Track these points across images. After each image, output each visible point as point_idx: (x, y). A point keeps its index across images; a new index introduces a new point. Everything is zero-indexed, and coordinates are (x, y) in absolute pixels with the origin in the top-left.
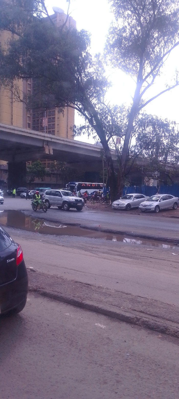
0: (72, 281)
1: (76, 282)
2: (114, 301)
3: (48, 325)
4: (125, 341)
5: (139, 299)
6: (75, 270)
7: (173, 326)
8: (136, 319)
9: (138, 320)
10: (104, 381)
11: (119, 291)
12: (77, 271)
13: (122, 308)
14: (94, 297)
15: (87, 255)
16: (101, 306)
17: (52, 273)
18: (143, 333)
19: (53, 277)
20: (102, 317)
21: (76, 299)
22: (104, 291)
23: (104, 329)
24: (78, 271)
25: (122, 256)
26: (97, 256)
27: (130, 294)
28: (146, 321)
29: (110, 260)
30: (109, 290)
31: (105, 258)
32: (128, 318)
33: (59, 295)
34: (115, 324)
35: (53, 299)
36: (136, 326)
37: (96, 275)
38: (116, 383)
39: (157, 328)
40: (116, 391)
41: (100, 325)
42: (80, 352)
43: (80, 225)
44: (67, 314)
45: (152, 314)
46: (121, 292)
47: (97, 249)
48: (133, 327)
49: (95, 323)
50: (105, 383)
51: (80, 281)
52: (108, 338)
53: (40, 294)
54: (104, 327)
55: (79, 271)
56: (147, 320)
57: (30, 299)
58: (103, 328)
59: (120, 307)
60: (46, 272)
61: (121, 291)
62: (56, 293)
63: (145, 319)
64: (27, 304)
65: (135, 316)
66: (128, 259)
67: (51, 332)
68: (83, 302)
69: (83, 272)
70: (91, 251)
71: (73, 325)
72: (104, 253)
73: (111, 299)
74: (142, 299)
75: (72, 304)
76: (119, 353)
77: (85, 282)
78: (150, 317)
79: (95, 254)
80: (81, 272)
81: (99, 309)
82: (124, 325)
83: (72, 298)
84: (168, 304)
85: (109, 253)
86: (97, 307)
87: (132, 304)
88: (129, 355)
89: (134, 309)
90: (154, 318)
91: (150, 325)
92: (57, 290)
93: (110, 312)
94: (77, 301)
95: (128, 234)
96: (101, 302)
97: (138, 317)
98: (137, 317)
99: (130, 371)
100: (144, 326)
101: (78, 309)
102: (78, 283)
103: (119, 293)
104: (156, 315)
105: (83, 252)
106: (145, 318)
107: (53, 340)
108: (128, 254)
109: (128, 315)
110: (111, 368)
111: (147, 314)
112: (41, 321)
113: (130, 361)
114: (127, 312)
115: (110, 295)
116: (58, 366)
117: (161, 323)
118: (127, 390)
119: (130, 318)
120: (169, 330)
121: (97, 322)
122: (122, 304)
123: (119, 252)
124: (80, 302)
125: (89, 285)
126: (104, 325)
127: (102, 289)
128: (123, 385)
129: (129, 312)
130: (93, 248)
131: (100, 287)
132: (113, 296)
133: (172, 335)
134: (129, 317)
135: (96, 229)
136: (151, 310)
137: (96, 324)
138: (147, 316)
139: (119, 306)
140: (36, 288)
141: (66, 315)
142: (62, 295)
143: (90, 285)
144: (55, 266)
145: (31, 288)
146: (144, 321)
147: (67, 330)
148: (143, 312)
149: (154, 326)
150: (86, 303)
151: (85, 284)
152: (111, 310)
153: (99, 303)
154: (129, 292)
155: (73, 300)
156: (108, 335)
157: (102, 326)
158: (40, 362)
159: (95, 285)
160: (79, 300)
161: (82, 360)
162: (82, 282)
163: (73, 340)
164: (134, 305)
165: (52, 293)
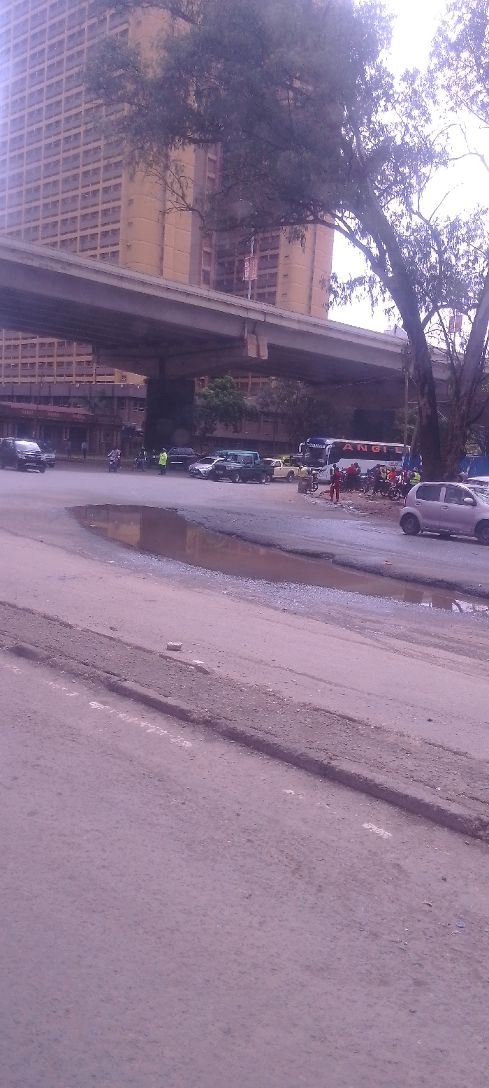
0: (305, 705)
1: (317, 710)
2: (417, 768)
3: (238, 815)
4: (445, 880)
5: (488, 770)
6: (313, 678)
8: (477, 822)
9: (484, 825)
10: (380, 977)
11: (434, 745)
12: (318, 679)
13: (439, 789)
14: (362, 753)
15: (348, 640)
16: (380, 778)
17: (252, 680)
19: (254, 690)
20: (384, 809)
21: (313, 755)
22: (392, 739)
23: (388, 841)
24: (321, 680)
25: (446, 648)
26: (379, 645)
27: (464, 754)
29: (412, 656)
30: (406, 738)
31: (397, 651)
32: (455, 817)
33: (270, 739)
34: (417, 831)
35: (254, 749)
36: (478, 841)
37: (370, 694)
38: (413, 988)
40: (413, 1008)
41: (375, 828)
42: (320, 894)
43: (331, 556)
44: (288, 792)
46: (440, 746)
47: (377, 626)
48: (468, 844)
49: (363, 823)
50: (384, 983)
51: (327, 709)
52: (398, 865)
53: (218, 732)
54: (388, 835)
55: (325, 681)
58: (385, 837)
59: (434, 787)
60: (235, 676)
61: (440, 744)
62: (260, 735)
65: (475, 815)
66: (462, 658)
67: (244, 832)
68: (334, 763)
69: (336, 685)
70: (361, 630)
71: (304, 820)
72: (397, 637)
73: (409, 763)
75: (301, 768)
76: (427, 908)
77: (340, 713)
79: (371, 637)
80: (330, 683)
81: (376, 785)
82: (443, 836)
83: (304, 750)
85: (410, 640)
86: (371, 781)
87: (469, 781)
89: (474, 795)
92: (264, 726)
93: (406, 796)
94: (317, 759)
95: (467, 588)
96: (380, 767)
97: (485, 818)
98: (482, 817)
99: (453, 960)
101: (319, 782)
102: (320, 712)
103: (435, 748)
105: (342, 631)
107: (249, 855)
108: (463, 643)
109: (454, 809)
110: (403, 947)
112: (219, 803)
114: (454, 801)
115: (408, 752)
116: (260, 923)
118: (442, 1007)
119: (463, 818)
121: (368, 822)
122: (440, 778)
123: (439, 637)
124: (325, 762)
125: (350, 719)
126: (386, 830)
127: (386, 735)
128: (432, 995)
129: (459, 803)
130: (368, 623)
131: (381, 728)
132: (417, 755)
134: (460, 816)
135: (376, 571)
137: (366, 826)
139: (432, 783)
140: (210, 717)
141: (285, 793)
142: (276, 740)
143: (354, 721)
144: (260, 662)
145: (195, 716)
147: (287, 833)
150: (341, 768)
151: (340, 716)
152: (406, 792)
153: (376, 769)
154: (463, 750)
155: (307, 756)
156: (398, 859)
157: (382, 832)
158: (214, 907)
159: (367, 721)
160: (322, 757)
161: (324, 914)
162: (332, 710)
163: (301, 860)
164: (473, 785)
165: (251, 732)
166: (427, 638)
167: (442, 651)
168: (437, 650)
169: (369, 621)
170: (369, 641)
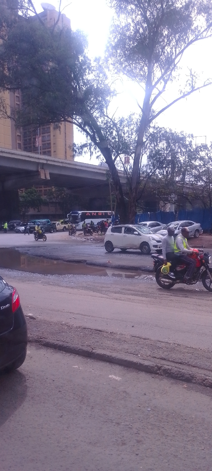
0: (79, 327)
1: (85, 328)
2: (130, 348)
3: (54, 381)
4: (145, 394)
5: (158, 344)
6: (82, 315)
7: (200, 374)
8: (156, 367)
9: (159, 368)
10: (122, 442)
12: (84, 315)
13: (139, 355)
14: (105, 345)
15: (96, 297)
16: (114, 355)
17: (55, 319)
18: (165, 383)
19: (56, 324)
20: (117, 368)
21: (85, 348)
22: (118, 337)
23: (120, 381)
25: (137, 295)
26: (107, 297)
27: (148, 339)
28: (169, 369)
29: (123, 300)
30: (123, 335)
31: (117, 299)
32: (147, 367)
33: (65, 344)
34: (132, 375)
35: (58, 350)
36: (157, 375)
37: (107, 319)
38: (136, 444)
39: (181, 377)
40: (137, 453)
41: (114, 377)
42: (93, 410)
43: (85, 261)
45: (175, 361)
46: (138, 337)
47: (108, 289)
48: (153, 377)
49: (109, 375)
50: (124, 444)
51: (89, 327)
52: (125, 391)
53: (42, 345)
54: (120, 379)
55: (87, 316)
56: (170, 367)
57: (30, 351)
59: (137, 355)
60: (48, 319)
62: (61, 343)
63: (167, 367)
64: (27, 357)
65: (155, 364)
66: (144, 299)
67: (57, 388)
68: (94, 351)
69: (92, 317)
70: (100, 291)
71: (83, 378)
72: (115, 293)
73: (126, 346)
74: (163, 344)
75: (80, 355)
76: (139, 408)
77: (95, 328)
78: (173, 364)
79: (105, 294)
80: (89, 316)
81: (113, 358)
82: (143, 376)
83: (81, 347)
84: (192, 348)
85: (121, 293)
86: (111, 356)
87: (151, 350)
88: (149, 409)
89: (154, 356)
90: (177, 365)
91: (174, 374)
92: (62, 339)
93: (126, 361)
94: (86, 350)
95: (143, 269)
96: (114, 350)
97: (159, 365)
99: (152, 429)
100: (167, 375)
101: (89, 360)
102: (86, 329)
103: (136, 338)
104: (180, 361)
105: (92, 293)
106: (167, 365)
107: (60, 398)
108: (144, 292)
109: (146, 363)
110: (130, 426)
111: (169, 361)
112: (45, 377)
113: (152, 416)
114: (146, 360)
115: (125, 341)
116: (67, 427)
117: (186, 370)
118: (149, 450)
120: (196, 378)
121: (111, 374)
122: (140, 351)
123: (134, 291)
124: (90, 351)
125: (100, 331)
126: (119, 377)
127: (115, 335)
128: (144, 445)
129: (148, 360)
130: (103, 289)
131: (112, 333)
132: (129, 342)
133: (200, 384)
134: (149, 366)
135: (104, 265)
136: (174, 356)
137: (110, 376)
138: (169, 363)
139: (136, 353)
140: (37, 338)
141: (74, 368)
142: (68, 345)
144: (58, 311)
145: (31, 339)
146: (166, 369)
147: (76, 385)
148: (164, 359)
149: (178, 374)
150: (98, 353)
151: (95, 330)
152: (126, 359)
153: (112, 351)
154: (147, 337)
155: (82, 350)
156: (125, 389)
157: (118, 378)
158: (46, 424)
159: (106, 330)
160: (89, 349)
161: (95, 419)
162: (91, 327)
163: (84, 396)
164: (153, 351)
165: (57, 343)
166: (129, 292)
167: (136, 297)
168: (134, 296)
169: (104, 287)
170: (105, 296)
